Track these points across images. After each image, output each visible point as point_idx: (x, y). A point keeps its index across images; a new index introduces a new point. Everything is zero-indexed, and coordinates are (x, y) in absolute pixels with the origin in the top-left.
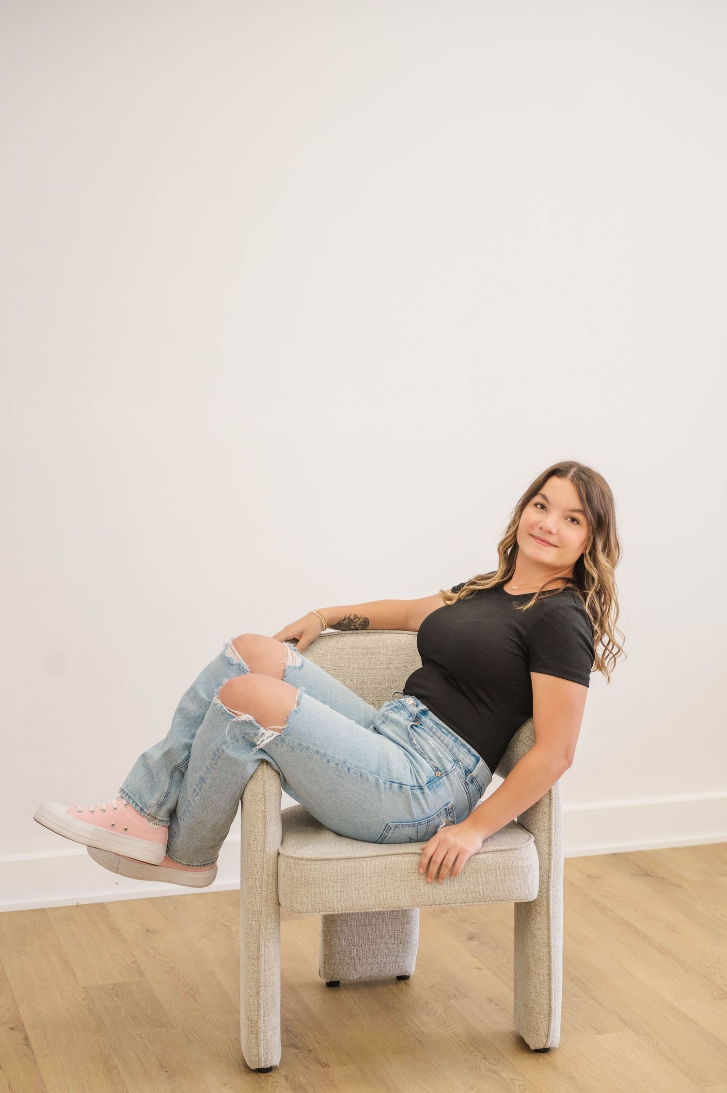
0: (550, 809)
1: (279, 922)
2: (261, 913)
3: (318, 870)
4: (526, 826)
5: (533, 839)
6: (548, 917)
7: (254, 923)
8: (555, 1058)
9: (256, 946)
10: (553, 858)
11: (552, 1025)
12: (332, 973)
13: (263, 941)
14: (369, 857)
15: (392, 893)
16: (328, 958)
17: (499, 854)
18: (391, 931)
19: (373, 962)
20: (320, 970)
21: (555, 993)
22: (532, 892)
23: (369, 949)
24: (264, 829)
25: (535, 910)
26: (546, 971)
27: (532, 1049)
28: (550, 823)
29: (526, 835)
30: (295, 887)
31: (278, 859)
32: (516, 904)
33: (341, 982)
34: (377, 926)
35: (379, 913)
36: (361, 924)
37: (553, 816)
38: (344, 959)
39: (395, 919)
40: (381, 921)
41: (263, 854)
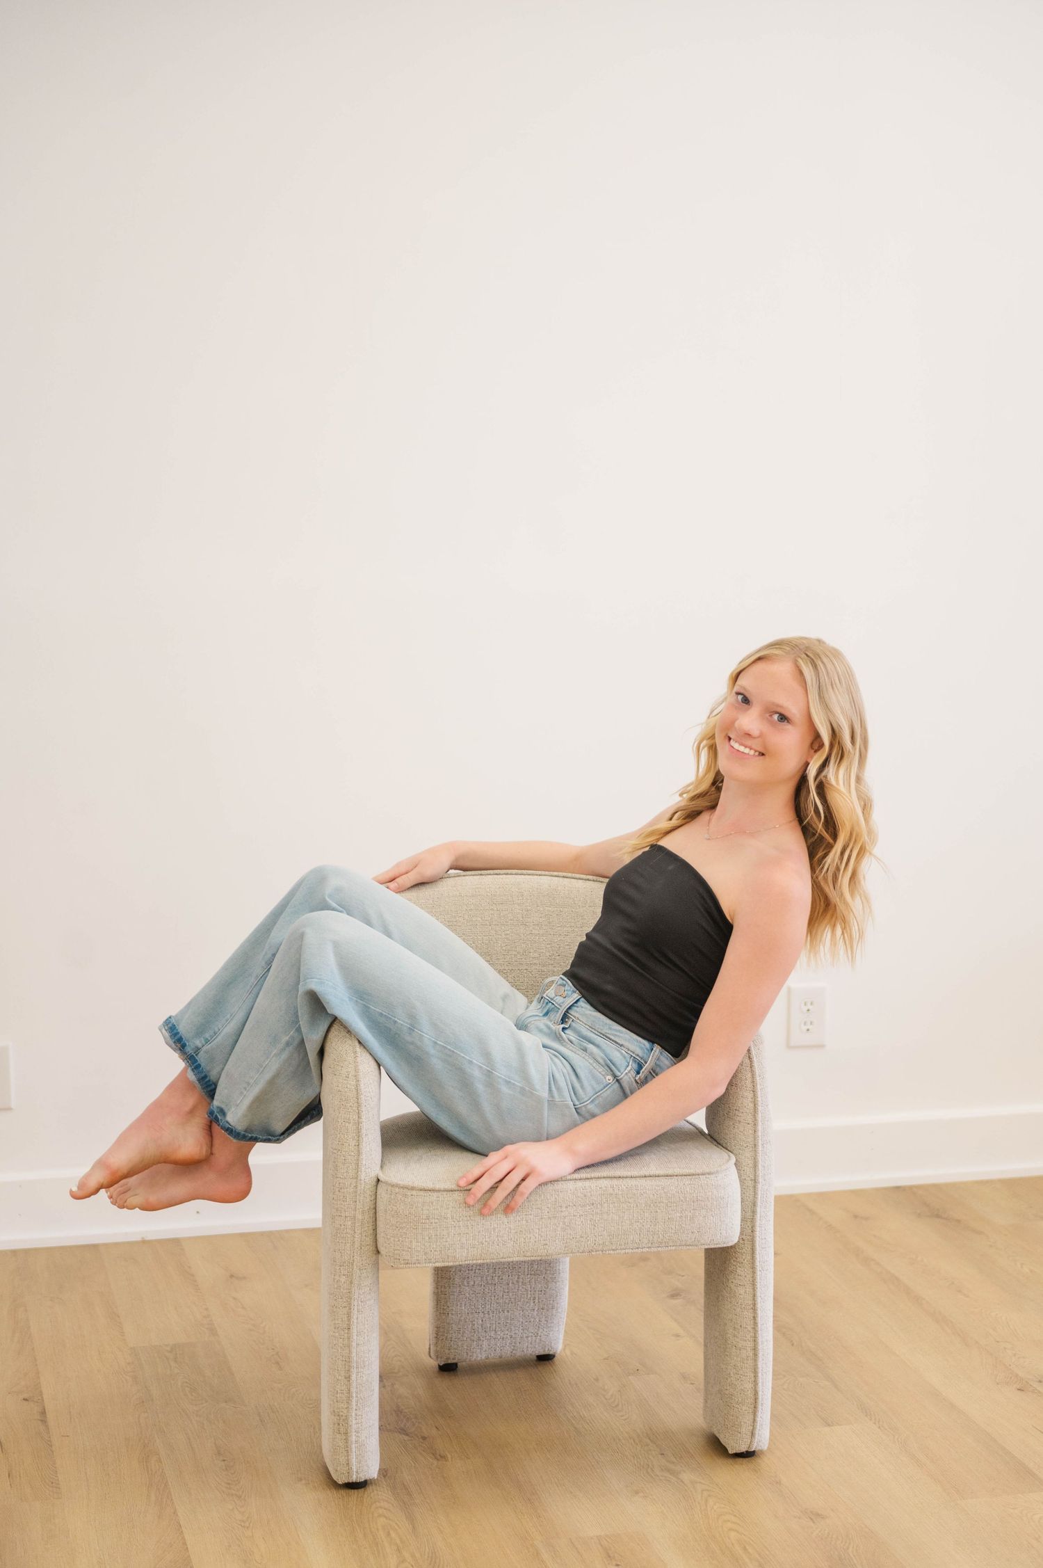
0: (755, 1118)
1: (378, 1277)
2: (353, 1265)
3: (434, 1204)
4: (721, 1142)
5: (733, 1159)
6: (753, 1268)
7: (343, 1279)
8: (764, 1462)
9: (345, 1311)
10: (760, 1186)
11: (758, 1419)
12: (447, 1351)
13: (356, 1303)
15: (537, 1235)
16: (440, 1332)
17: (686, 1181)
18: (529, 1292)
19: (505, 1337)
20: (430, 1349)
21: (762, 1375)
22: (730, 1234)
23: (499, 1318)
24: (357, 1147)
25: (734, 1259)
26: (751, 1344)
27: (730, 1452)
28: (755, 1137)
29: (724, 1154)
30: (401, 1228)
31: (376, 1189)
32: (707, 1251)
33: (459, 1364)
34: (511, 1285)
35: (513, 1264)
36: (488, 1283)
37: (760, 1128)
38: (464, 1332)
39: (534, 1275)
40: (516, 1279)
41: (356, 1182)
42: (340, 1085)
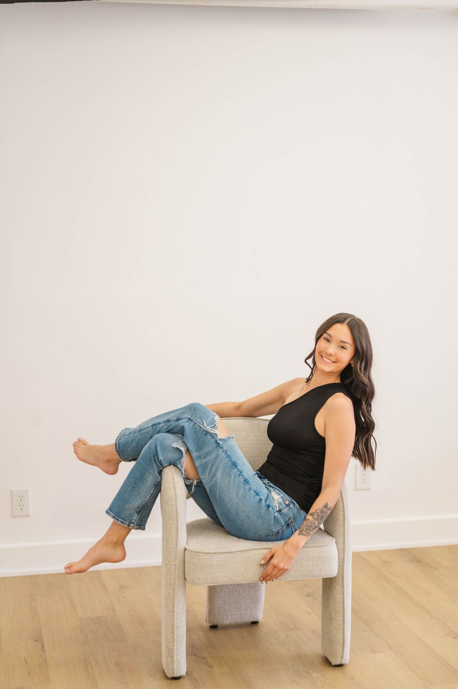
0: (344, 523)
1: (185, 590)
2: (175, 585)
3: (209, 559)
4: (330, 533)
5: (335, 540)
6: (343, 586)
7: (171, 591)
8: (347, 669)
9: (172, 604)
10: (346, 552)
11: (345, 651)
12: (213, 620)
13: (176, 601)
14: (240, 551)
15: (252, 573)
16: (211, 612)
17: (315, 549)
18: (248, 595)
19: (238, 614)
20: (206, 619)
21: (347, 632)
22: (333, 572)
23: (236, 606)
24: (176, 535)
25: (335, 582)
26: (341, 619)
27: (333, 664)
28: (344, 531)
29: (330, 538)
30: (195, 569)
31: (185, 553)
32: (323, 579)
33: (218, 625)
34: (240, 592)
35: (242, 584)
36: (231, 591)
37: (346, 527)
38: (220, 612)
39: (250, 588)
40: (243, 589)
41: (176, 550)
42: (169, 509)
